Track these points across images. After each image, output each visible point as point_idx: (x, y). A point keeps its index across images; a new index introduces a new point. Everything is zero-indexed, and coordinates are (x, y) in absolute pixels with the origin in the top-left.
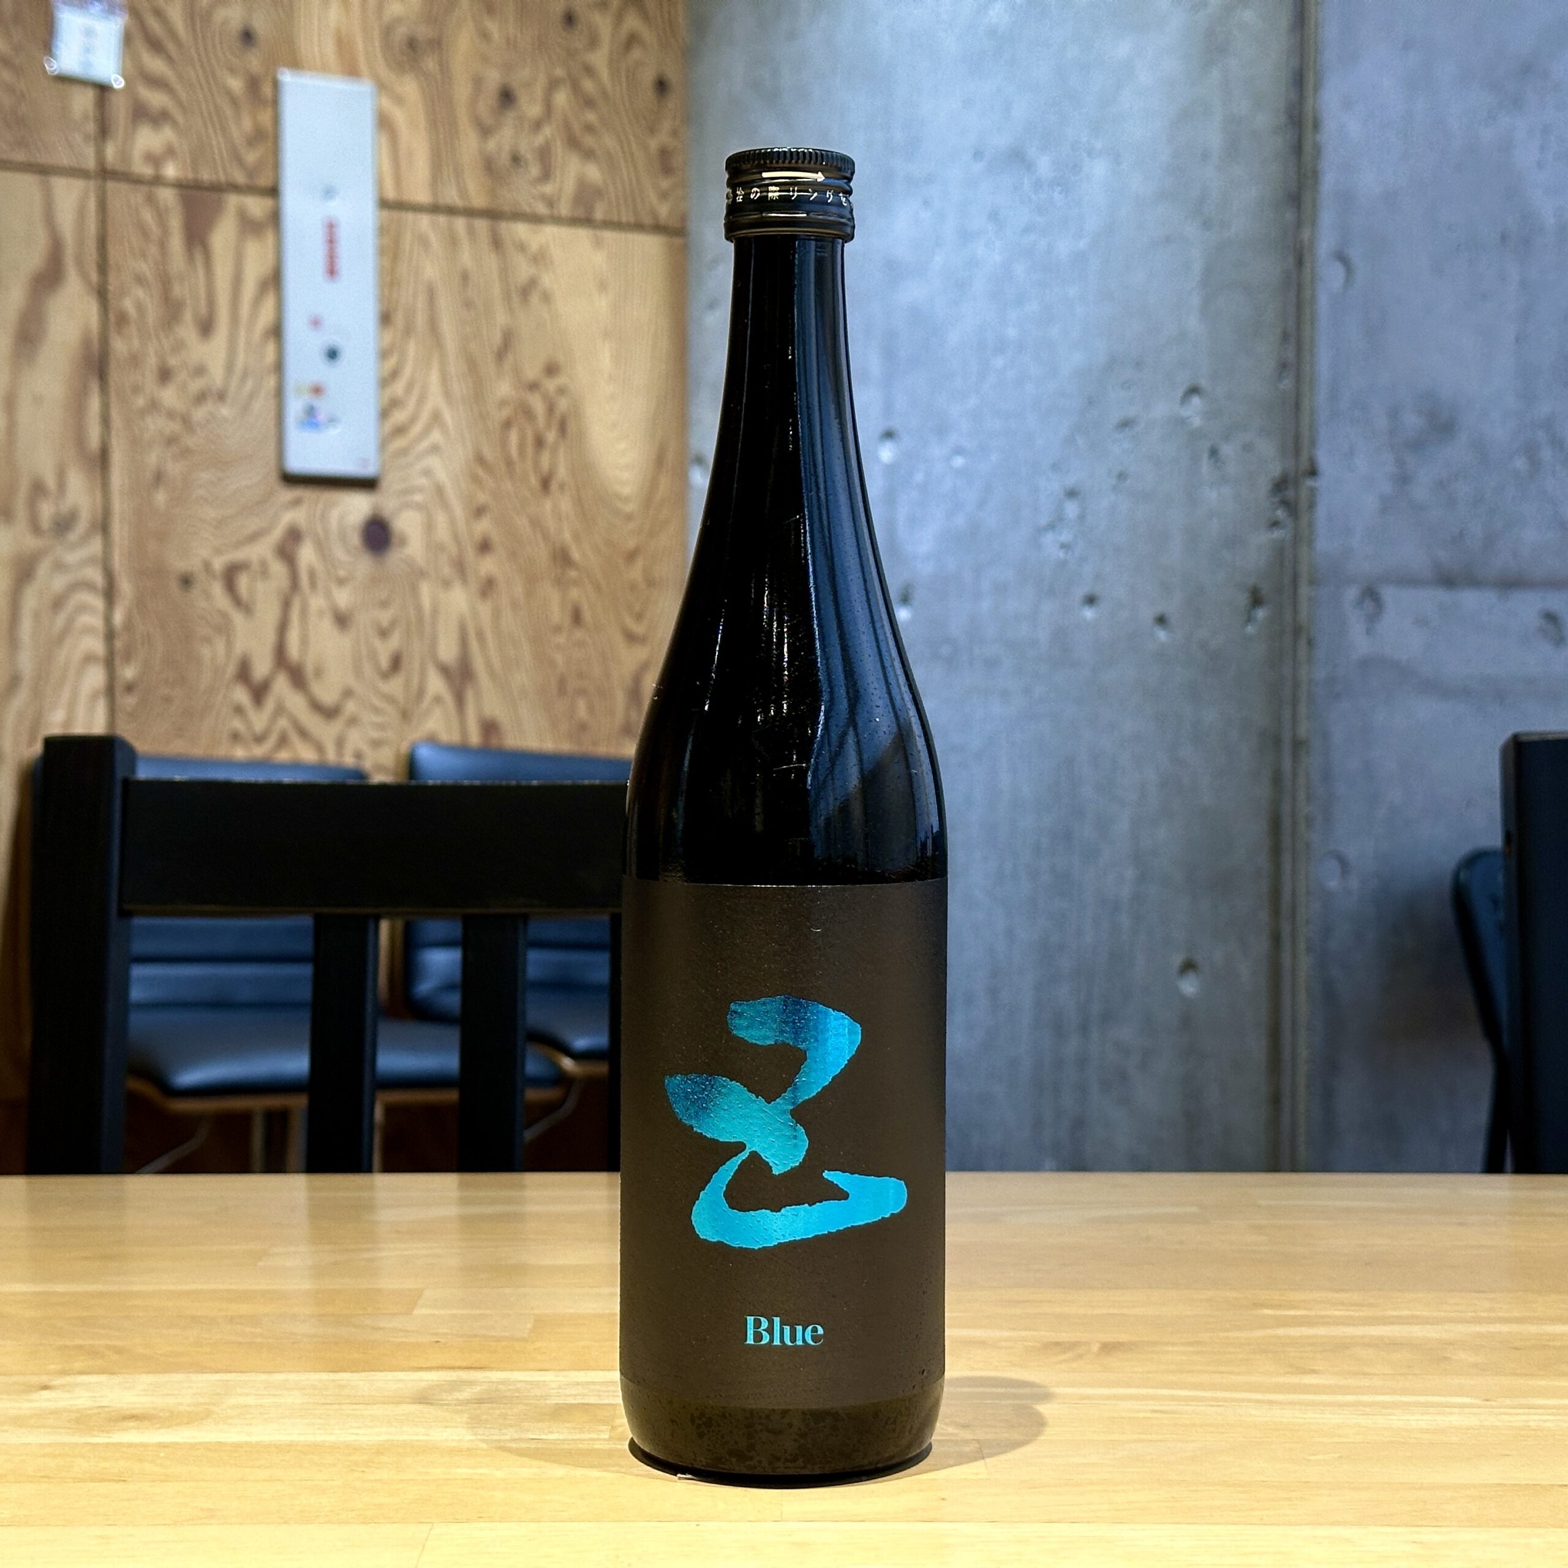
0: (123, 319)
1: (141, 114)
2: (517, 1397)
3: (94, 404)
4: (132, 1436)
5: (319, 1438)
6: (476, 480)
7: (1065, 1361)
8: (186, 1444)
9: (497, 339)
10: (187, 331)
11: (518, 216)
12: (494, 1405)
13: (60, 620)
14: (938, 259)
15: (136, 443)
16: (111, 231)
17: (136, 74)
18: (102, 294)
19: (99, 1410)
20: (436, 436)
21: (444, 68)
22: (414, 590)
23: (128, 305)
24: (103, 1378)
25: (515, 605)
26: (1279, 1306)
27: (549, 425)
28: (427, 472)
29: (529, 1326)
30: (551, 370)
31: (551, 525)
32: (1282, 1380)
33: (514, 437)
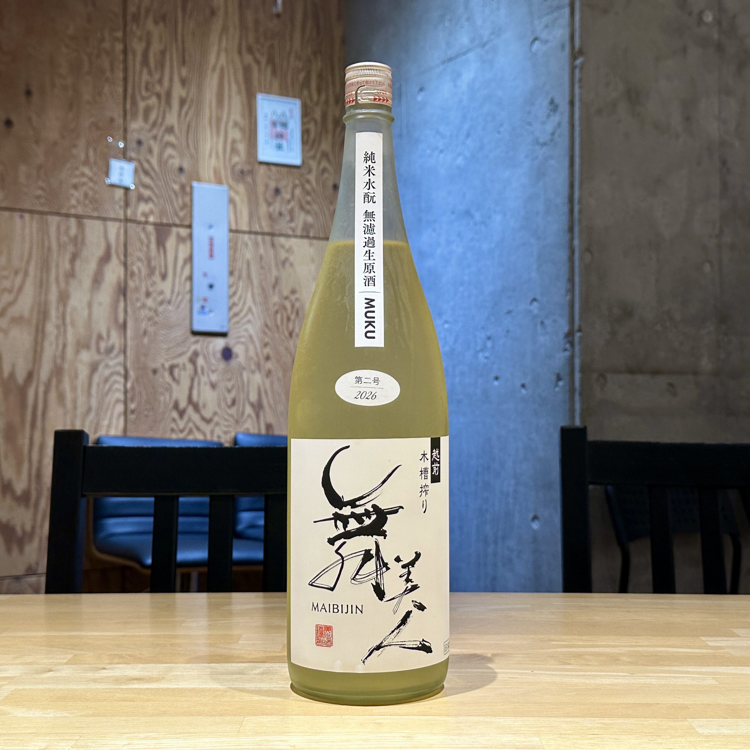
0: (133, 274)
1: (141, 198)
2: (277, 672)
3: (122, 305)
4: (136, 686)
5: (204, 687)
6: (265, 333)
7: (478, 660)
8: (155, 688)
9: (273, 280)
10: (157, 278)
11: (281, 235)
12: (268, 675)
13: (107, 387)
14: (439, 251)
15: (137, 320)
16: (128, 242)
17: (140, 184)
18: (125, 265)
19: (124, 677)
20: (250, 316)
21: (254, 181)
22: (241, 375)
23: (135, 268)
24: (125, 666)
25: (279, 380)
26: (558, 641)
27: (292, 312)
28: (246, 330)
29: (281, 647)
30: (293, 292)
31: (293, 349)
32: (558, 667)
33: (279, 316)
